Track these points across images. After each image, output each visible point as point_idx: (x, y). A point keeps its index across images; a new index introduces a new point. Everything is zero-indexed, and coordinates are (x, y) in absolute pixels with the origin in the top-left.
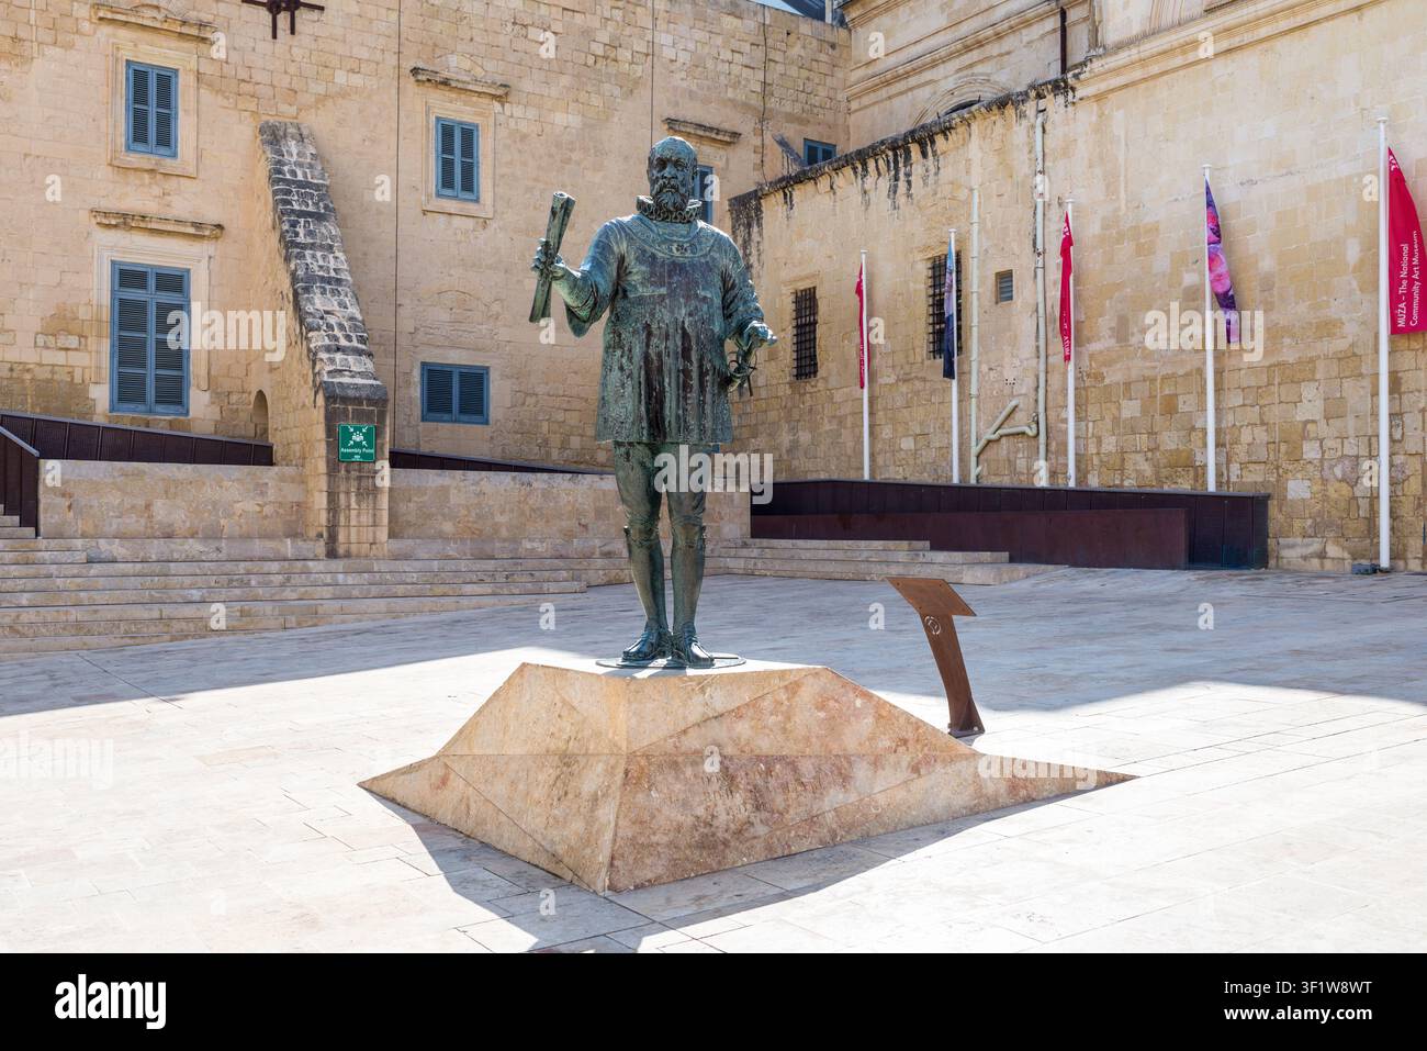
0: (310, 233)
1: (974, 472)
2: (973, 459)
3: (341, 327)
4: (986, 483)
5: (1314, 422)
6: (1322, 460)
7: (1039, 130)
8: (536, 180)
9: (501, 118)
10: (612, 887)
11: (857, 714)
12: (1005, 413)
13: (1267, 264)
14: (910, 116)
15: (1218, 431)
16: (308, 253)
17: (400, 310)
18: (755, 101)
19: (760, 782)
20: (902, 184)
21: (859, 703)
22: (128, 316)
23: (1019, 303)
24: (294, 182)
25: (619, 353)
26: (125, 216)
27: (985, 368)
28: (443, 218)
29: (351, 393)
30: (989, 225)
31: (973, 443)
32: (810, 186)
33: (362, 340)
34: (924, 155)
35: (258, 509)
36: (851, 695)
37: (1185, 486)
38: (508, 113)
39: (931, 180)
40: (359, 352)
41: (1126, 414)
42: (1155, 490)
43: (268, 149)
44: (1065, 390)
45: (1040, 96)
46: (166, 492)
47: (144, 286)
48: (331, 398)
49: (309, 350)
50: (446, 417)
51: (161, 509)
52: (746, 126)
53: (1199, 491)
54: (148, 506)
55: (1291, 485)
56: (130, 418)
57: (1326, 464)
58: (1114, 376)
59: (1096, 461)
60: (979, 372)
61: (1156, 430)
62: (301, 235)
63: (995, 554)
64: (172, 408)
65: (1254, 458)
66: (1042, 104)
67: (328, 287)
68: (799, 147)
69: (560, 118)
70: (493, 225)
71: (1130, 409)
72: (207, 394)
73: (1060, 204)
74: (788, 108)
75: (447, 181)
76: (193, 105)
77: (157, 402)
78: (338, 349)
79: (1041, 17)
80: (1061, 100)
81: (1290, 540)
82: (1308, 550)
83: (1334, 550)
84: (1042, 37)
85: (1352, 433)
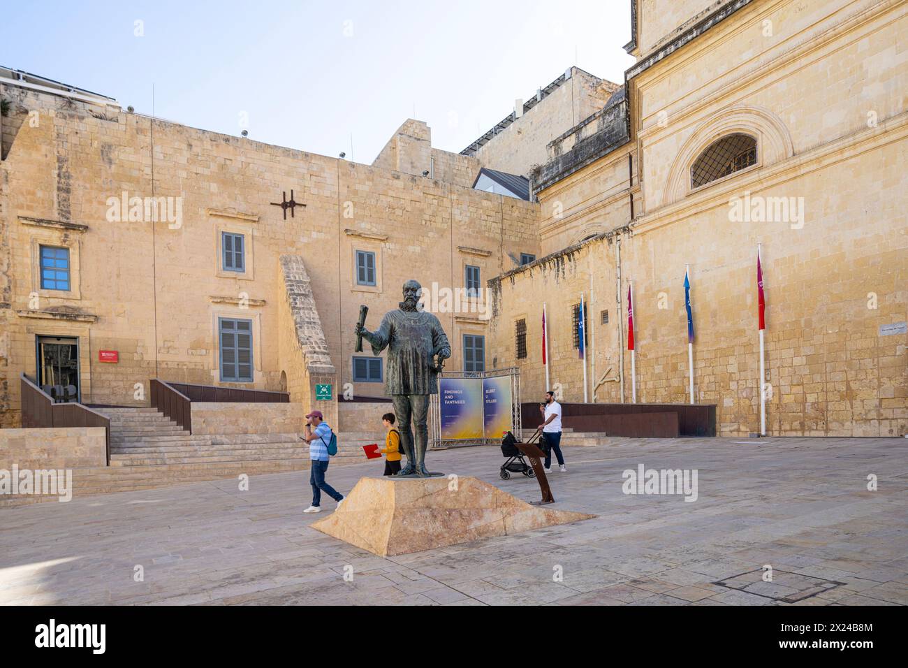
0: (302, 303)
1: (593, 398)
2: (593, 393)
3: (316, 343)
4: (599, 402)
5: (734, 373)
6: (738, 389)
7: (618, 249)
8: (401, 275)
9: (385, 250)
10: (388, 555)
11: (485, 493)
12: (606, 372)
13: (714, 306)
14: (567, 241)
15: (695, 378)
16: (301, 311)
17: (343, 334)
18: (498, 237)
19: (446, 518)
20: (561, 273)
21: (486, 489)
22: (226, 340)
23: (611, 324)
24: (295, 281)
25: (392, 361)
26: (224, 298)
27: (597, 353)
28: (360, 294)
29: (321, 371)
30: (598, 291)
31: (593, 385)
32: (522, 274)
33: (325, 348)
34: (570, 260)
35: (283, 421)
36: (483, 487)
37: (681, 401)
38: (388, 247)
39: (573, 271)
40: (324, 354)
41: (657, 371)
42: (669, 404)
43: (283, 267)
44: (631, 362)
45: (618, 234)
46: (244, 415)
47: (233, 328)
48: (312, 374)
49: (303, 353)
50: (364, 379)
51: (242, 422)
52: (494, 248)
53: (687, 404)
54: (236, 420)
55: (725, 400)
56: (227, 385)
57: (739, 391)
58: (651, 355)
59: (645, 392)
60: (595, 354)
61: (669, 378)
62: (298, 303)
63: (600, 433)
64: (246, 379)
65: (710, 389)
66: (619, 237)
67: (310, 326)
68: (519, 257)
69: (411, 249)
70: (382, 296)
71: (658, 369)
72: (261, 373)
73: (627, 281)
74: (513, 239)
75: (361, 278)
76: (251, 250)
77: (240, 377)
78: (315, 352)
79: (622, 198)
80: (626, 235)
81: (725, 424)
82: (732, 429)
83: (743, 428)
84: (623, 206)
85: (749, 377)
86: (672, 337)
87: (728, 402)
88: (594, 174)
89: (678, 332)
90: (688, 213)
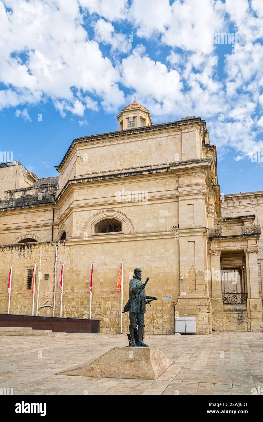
1: (37, 313)
2: (37, 311)
4: (39, 316)
5: (109, 308)
7: (57, 249)
12: (45, 302)
13: (102, 280)
15: (92, 308)
20: (22, 253)
23: (50, 281)
27: (41, 293)
30: (43, 265)
31: (37, 307)
34: (28, 248)
37: (85, 318)
39: (30, 253)
41: (72, 304)
45: (57, 243)
55: (104, 319)
57: (111, 315)
58: (70, 297)
59: (66, 313)
60: (39, 293)
61: (79, 307)
65: (98, 314)
66: (57, 244)
73: (60, 263)
79: (48, 226)
80: (62, 244)
81: (104, 328)
82: (108, 330)
83: (112, 330)
84: (48, 229)
85: (116, 310)
86: (82, 290)
87: (106, 319)
88: (34, 212)
89: (84, 289)
90: (92, 242)
